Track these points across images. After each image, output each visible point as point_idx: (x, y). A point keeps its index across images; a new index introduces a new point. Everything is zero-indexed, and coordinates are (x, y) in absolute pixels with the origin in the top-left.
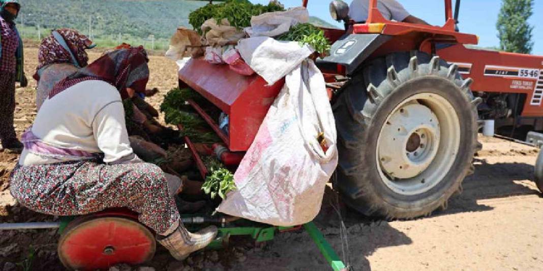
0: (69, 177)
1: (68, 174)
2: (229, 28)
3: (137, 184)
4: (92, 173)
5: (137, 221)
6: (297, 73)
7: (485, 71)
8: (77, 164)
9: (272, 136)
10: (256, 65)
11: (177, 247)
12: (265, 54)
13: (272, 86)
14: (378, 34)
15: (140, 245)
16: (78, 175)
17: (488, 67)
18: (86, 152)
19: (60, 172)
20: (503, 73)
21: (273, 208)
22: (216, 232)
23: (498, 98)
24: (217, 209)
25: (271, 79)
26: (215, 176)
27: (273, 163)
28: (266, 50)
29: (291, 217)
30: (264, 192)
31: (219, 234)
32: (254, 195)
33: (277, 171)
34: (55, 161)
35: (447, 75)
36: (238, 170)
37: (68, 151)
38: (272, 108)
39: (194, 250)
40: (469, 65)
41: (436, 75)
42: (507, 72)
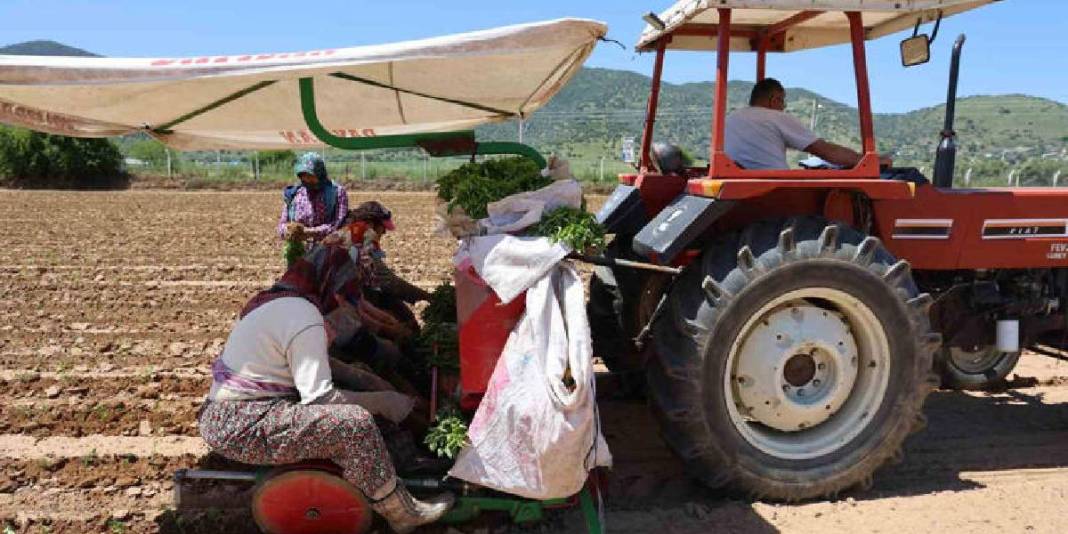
0: (262, 417)
1: (260, 413)
2: (464, 217)
3: (336, 431)
4: (287, 412)
5: (341, 476)
6: (545, 284)
7: (983, 230)
8: (271, 402)
9: (510, 373)
10: (488, 275)
11: (396, 516)
12: (500, 260)
13: (509, 304)
14: (712, 200)
15: (352, 509)
16: (271, 416)
17: (989, 223)
18: (283, 386)
19: (251, 411)
20: (1028, 231)
21: (518, 473)
22: (452, 502)
23: (1025, 277)
24: (450, 473)
25: (506, 295)
26: (441, 428)
27: (511, 411)
28: (501, 255)
29: (543, 487)
30: (506, 450)
31: (456, 505)
32: (495, 454)
33: (517, 422)
34: (246, 397)
35: (852, 257)
36: (474, 420)
37: (260, 384)
38: (513, 335)
39: (420, 522)
40: (948, 222)
41: (832, 258)
42: (1036, 230)
